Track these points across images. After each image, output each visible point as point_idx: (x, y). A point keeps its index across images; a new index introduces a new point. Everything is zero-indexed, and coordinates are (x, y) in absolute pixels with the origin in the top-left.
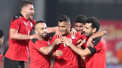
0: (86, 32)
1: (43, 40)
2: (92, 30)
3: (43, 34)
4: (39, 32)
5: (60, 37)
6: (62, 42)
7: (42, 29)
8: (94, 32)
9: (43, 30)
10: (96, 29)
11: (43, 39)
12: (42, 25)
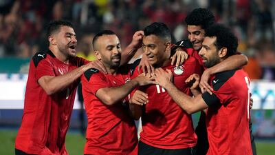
0: (205, 56)
1: (113, 73)
2: (218, 51)
3: (112, 59)
4: (103, 56)
5: (149, 71)
6: (154, 82)
7: (109, 48)
8: (221, 56)
9: (111, 49)
10: (225, 51)
11: (113, 70)
12: (108, 40)
